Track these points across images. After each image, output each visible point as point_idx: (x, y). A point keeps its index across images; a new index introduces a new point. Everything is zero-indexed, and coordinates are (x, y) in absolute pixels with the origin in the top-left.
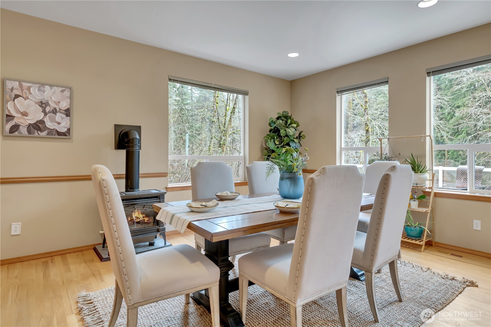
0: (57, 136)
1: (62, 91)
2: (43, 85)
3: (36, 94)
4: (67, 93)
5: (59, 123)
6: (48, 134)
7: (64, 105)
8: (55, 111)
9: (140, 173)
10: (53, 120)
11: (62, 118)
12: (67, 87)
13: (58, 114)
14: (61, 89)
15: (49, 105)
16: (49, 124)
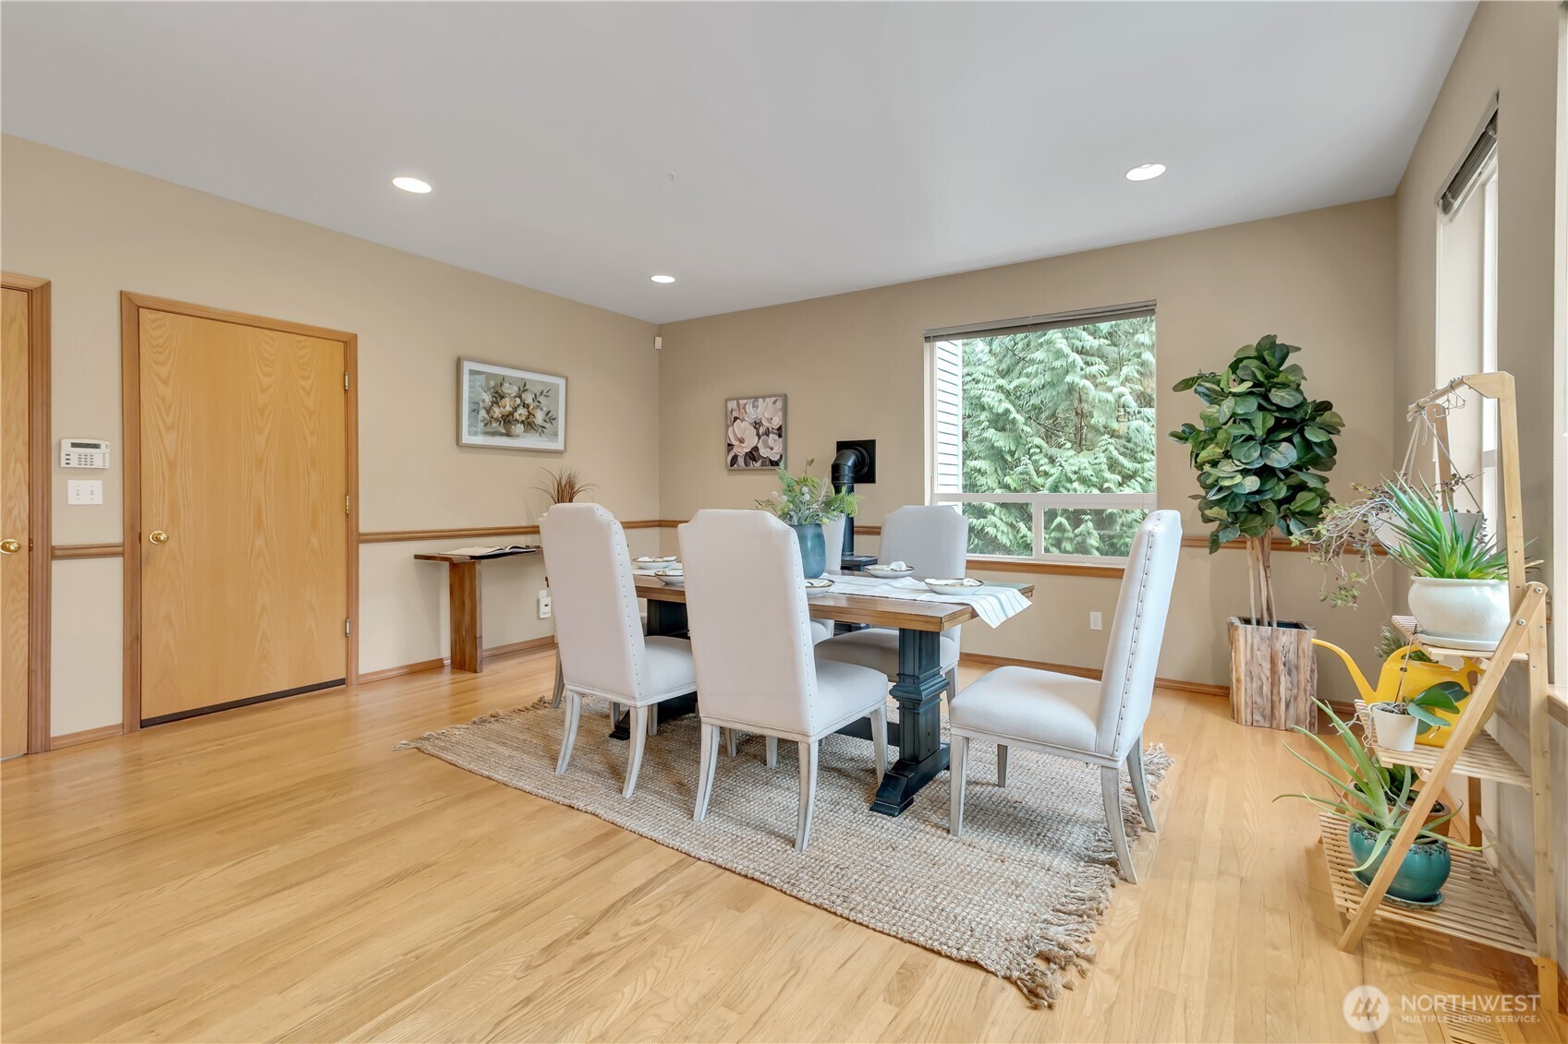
0: (770, 467)
1: (775, 402)
2: (756, 398)
3: (752, 413)
4: (779, 404)
5: (772, 449)
6: (763, 464)
7: (777, 422)
8: (767, 433)
9: (855, 524)
10: (766, 445)
11: (775, 441)
12: (779, 396)
13: (771, 435)
14: (773, 399)
15: (762, 425)
16: (763, 452)
